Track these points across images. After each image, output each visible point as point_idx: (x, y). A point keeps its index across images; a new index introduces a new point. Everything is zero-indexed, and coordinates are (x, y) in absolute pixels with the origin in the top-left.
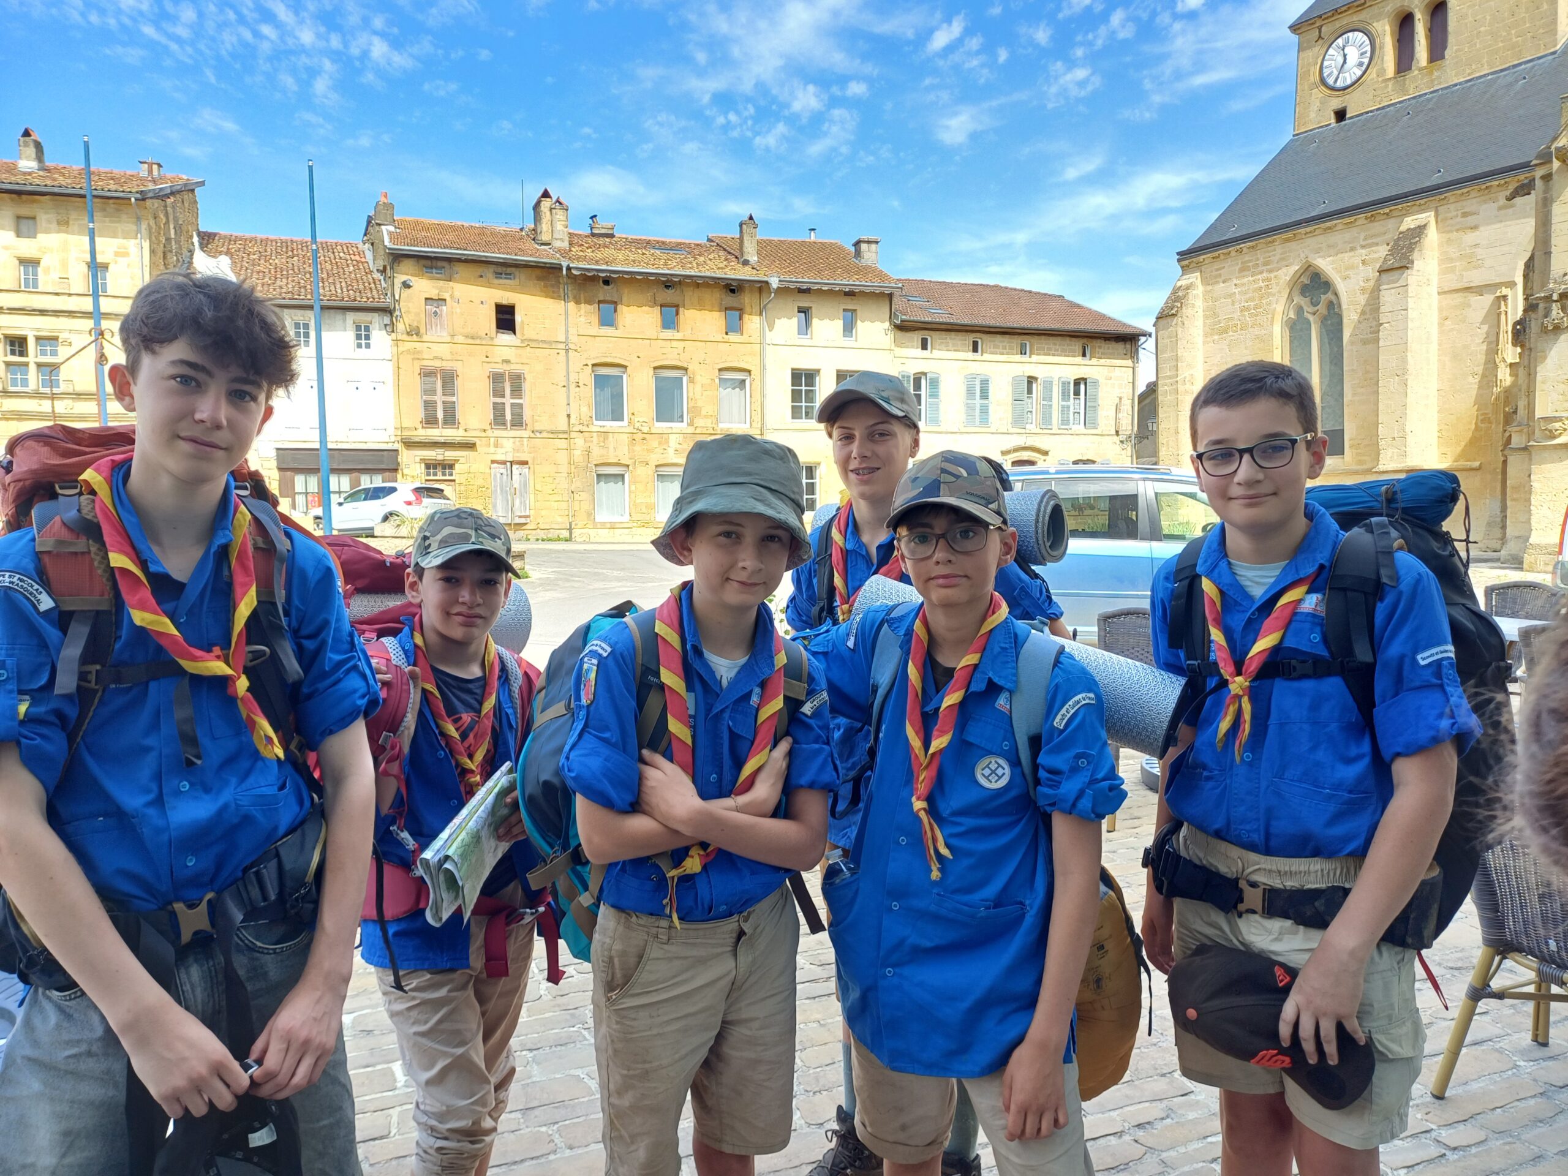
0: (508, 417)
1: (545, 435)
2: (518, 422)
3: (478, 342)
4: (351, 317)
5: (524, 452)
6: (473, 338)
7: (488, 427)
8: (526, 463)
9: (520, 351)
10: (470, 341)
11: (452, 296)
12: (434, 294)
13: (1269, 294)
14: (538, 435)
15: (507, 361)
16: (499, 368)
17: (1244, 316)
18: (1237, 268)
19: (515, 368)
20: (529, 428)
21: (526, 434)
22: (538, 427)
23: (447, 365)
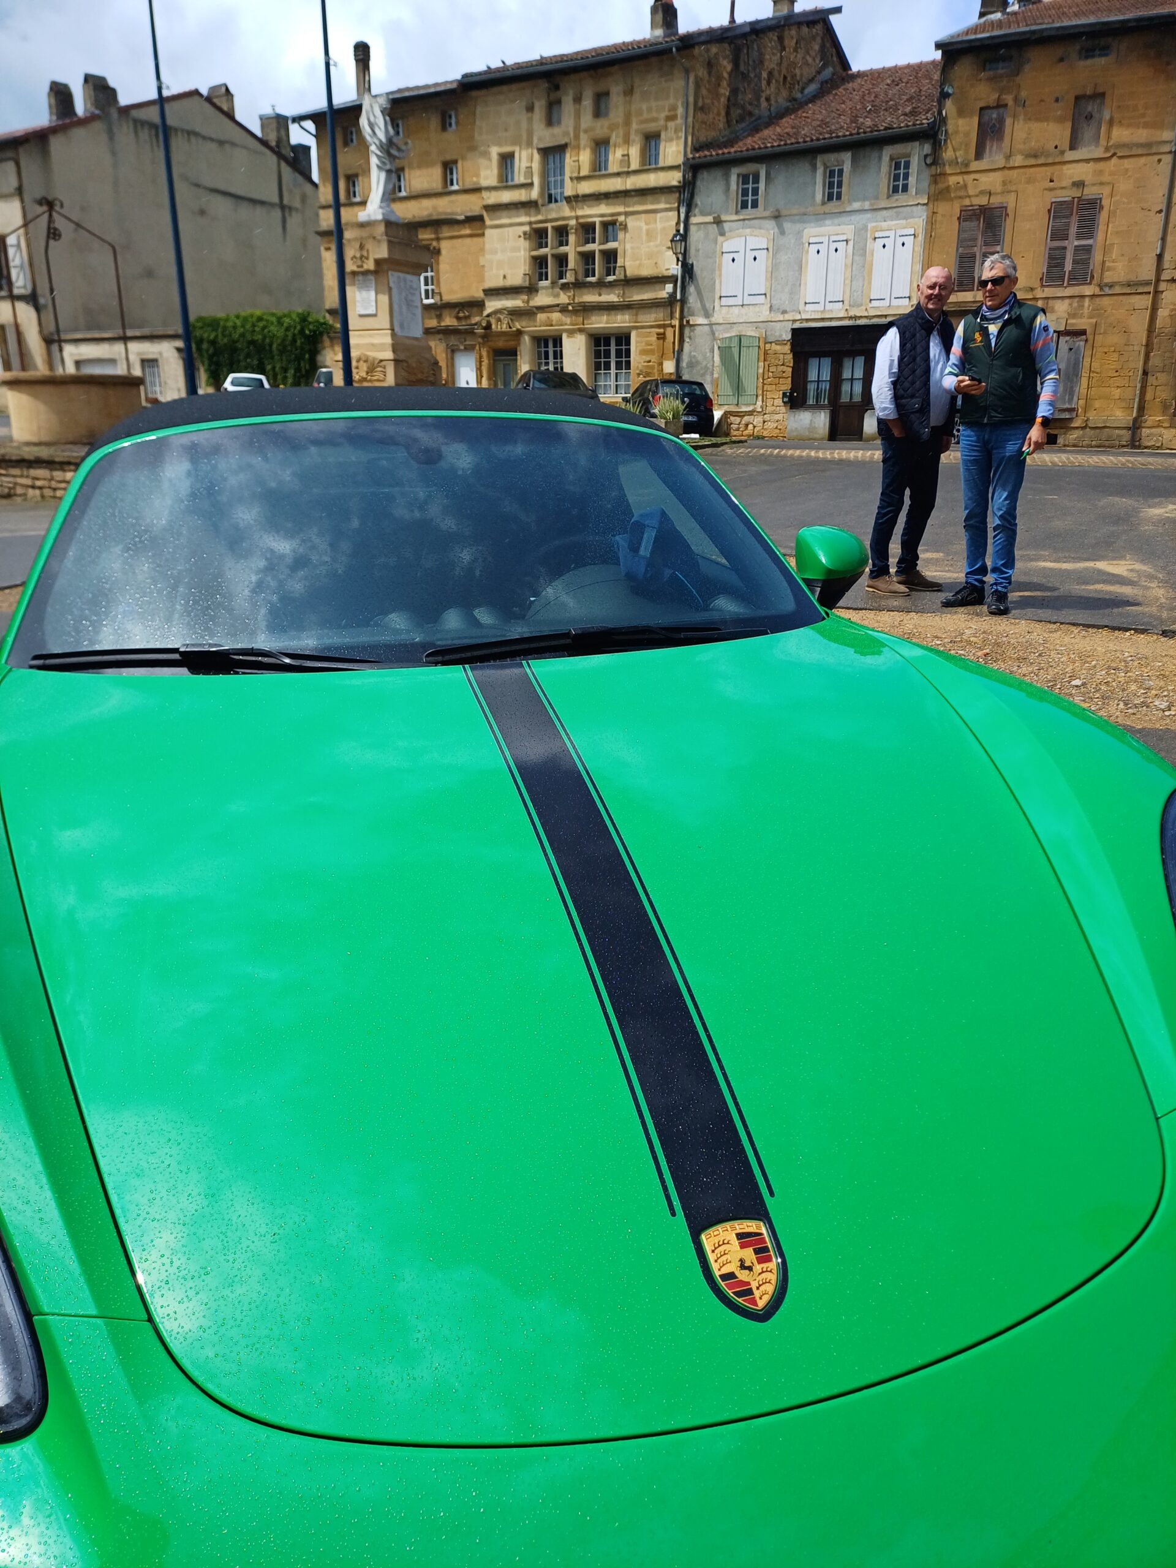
0: (1068, 266)
1: (1117, 290)
2: (1081, 275)
3: (1041, 161)
4: (888, 152)
5: (1082, 316)
6: (1035, 156)
7: (1037, 284)
8: (1083, 332)
9: (1101, 165)
10: (1033, 161)
11: (1016, 99)
12: (992, 98)
14: (1107, 291)
15: (1080, 184)
16: (1065, 196)
19: (1090, 192)
20: (1095, 281)
21: (1088, 290)
22: (1109, 277)
23: (995, 201)
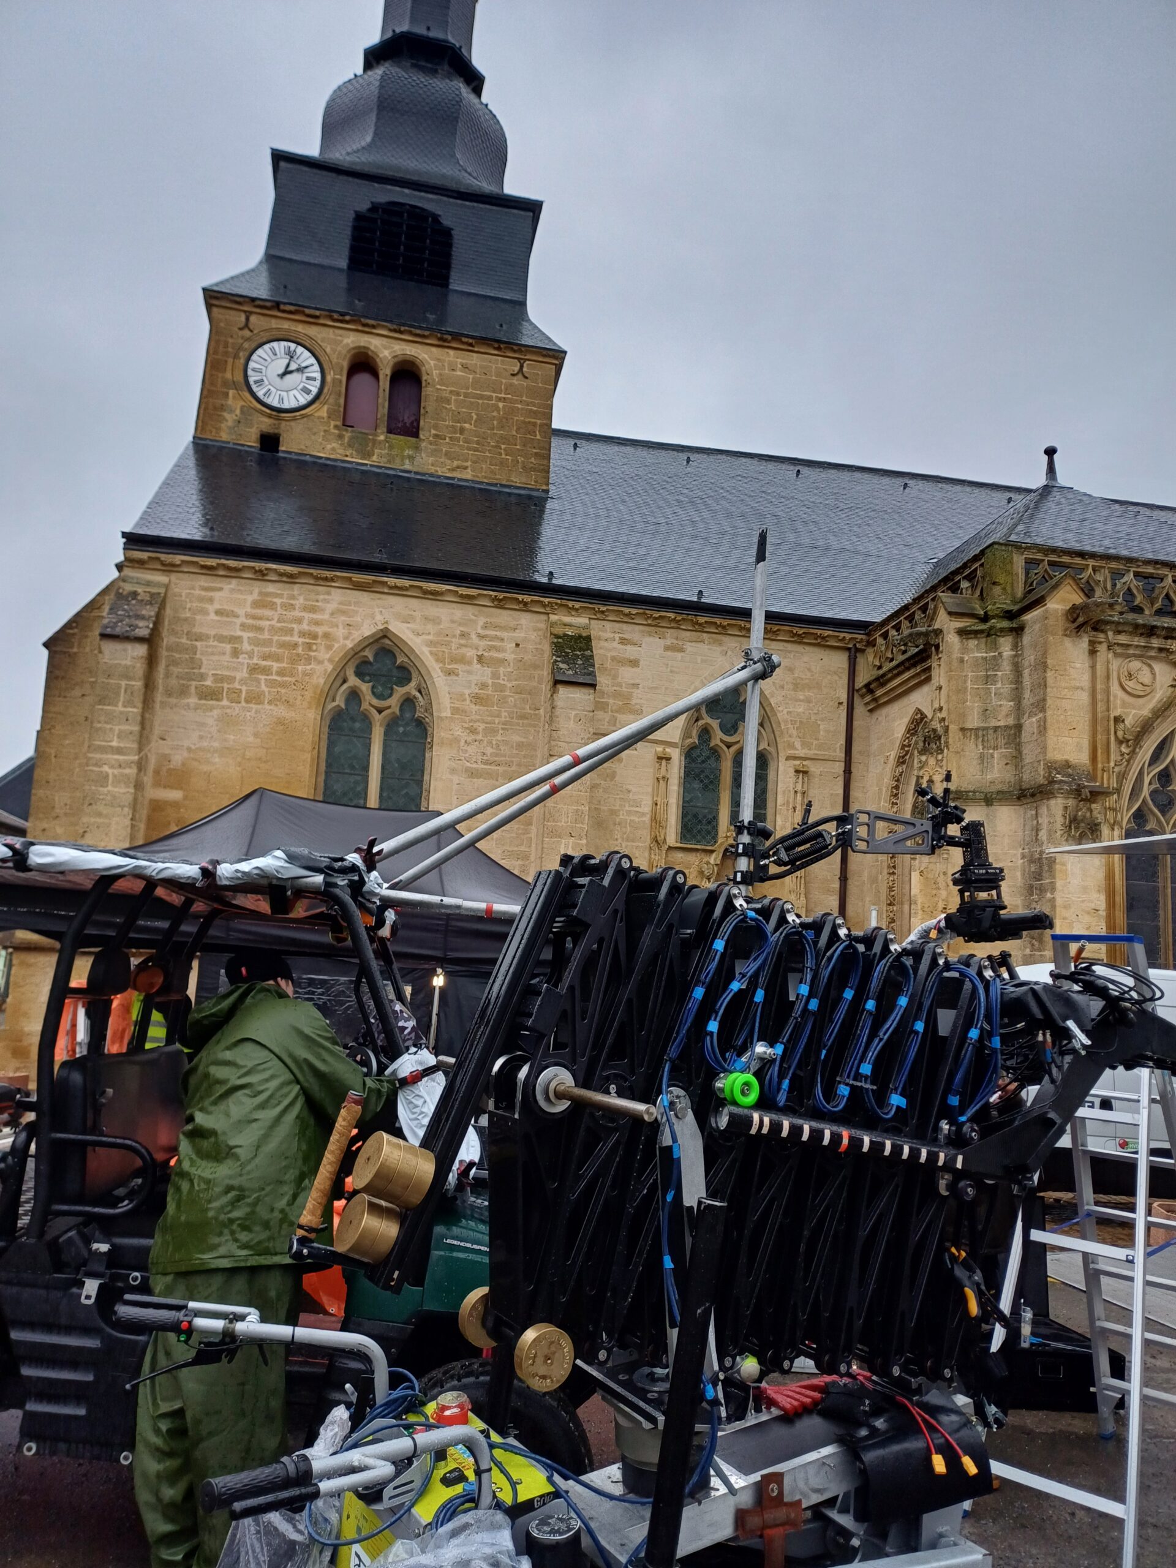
13: (309, 660)
17: (258, 681)
18: (250, 599)
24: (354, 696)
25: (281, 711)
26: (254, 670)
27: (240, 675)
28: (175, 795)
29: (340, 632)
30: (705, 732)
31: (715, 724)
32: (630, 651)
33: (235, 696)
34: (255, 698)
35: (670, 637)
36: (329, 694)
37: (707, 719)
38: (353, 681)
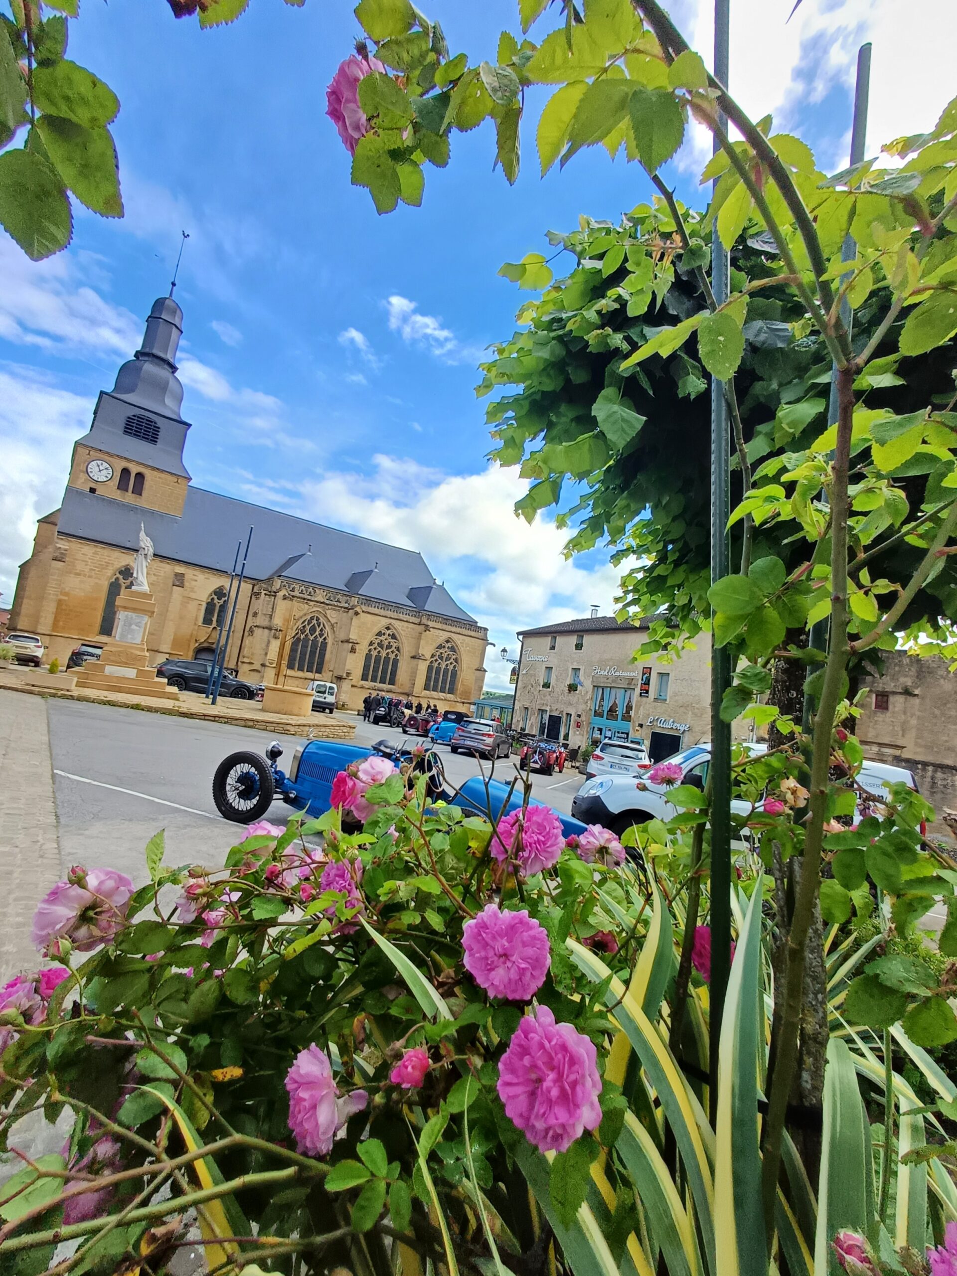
13: (106, 569)
17: (92, 573)
18: (91, 552)
24: (117, 579)
25: (97, 581)
26: (91, 570)
27: (87, 570)
28: (66, 598)
29: (116, 563)
30: (213, 599)
31: (216, 597)
32: (195, 578)
33: (85, 575)
34: (90, 577)
35: (207, 575)
36: (111, 578)
37: (214, 596)
38: (118, 575)
